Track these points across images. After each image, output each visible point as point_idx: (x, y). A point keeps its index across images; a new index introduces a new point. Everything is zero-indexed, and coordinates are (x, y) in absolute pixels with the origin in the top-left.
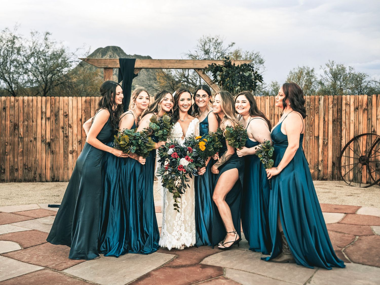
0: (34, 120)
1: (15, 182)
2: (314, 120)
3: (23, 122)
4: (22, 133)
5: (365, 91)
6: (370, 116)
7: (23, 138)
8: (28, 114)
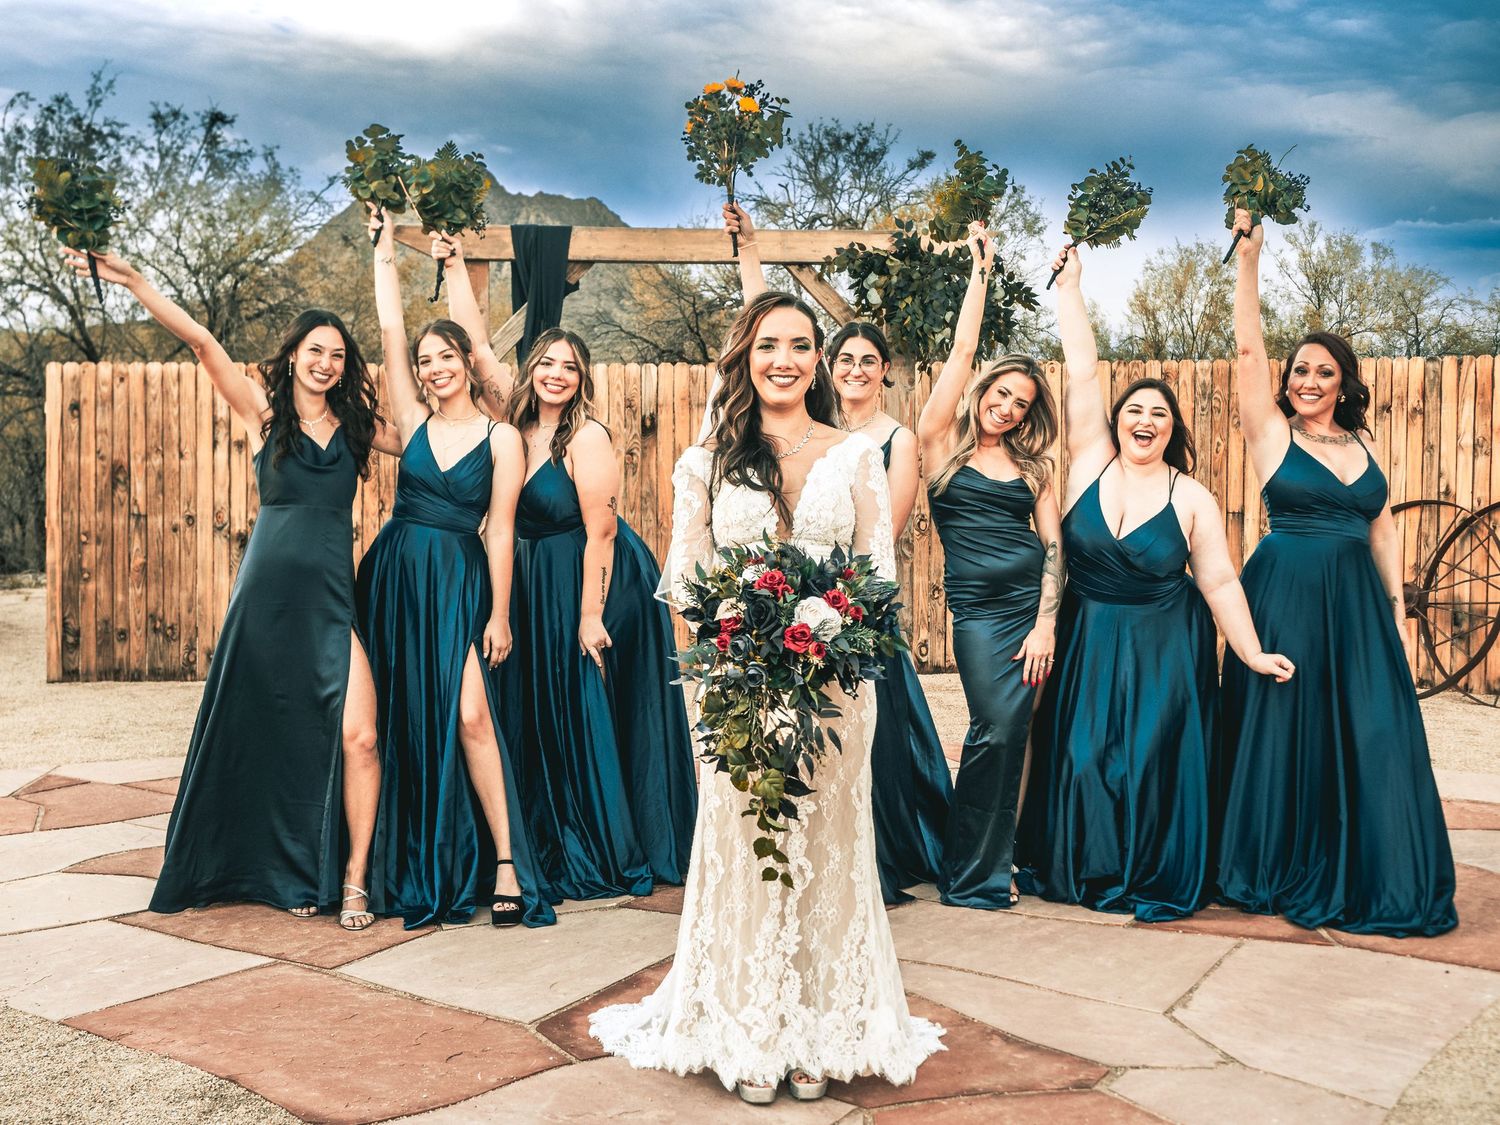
0: (187, 450)
1: (116, 679)
2: (1227, 450)
3: (147, 457)
4: (141, 500)
5: (1434, 339)
6: (1432, 438)
7: (146, 516)
8: (163, 428)
